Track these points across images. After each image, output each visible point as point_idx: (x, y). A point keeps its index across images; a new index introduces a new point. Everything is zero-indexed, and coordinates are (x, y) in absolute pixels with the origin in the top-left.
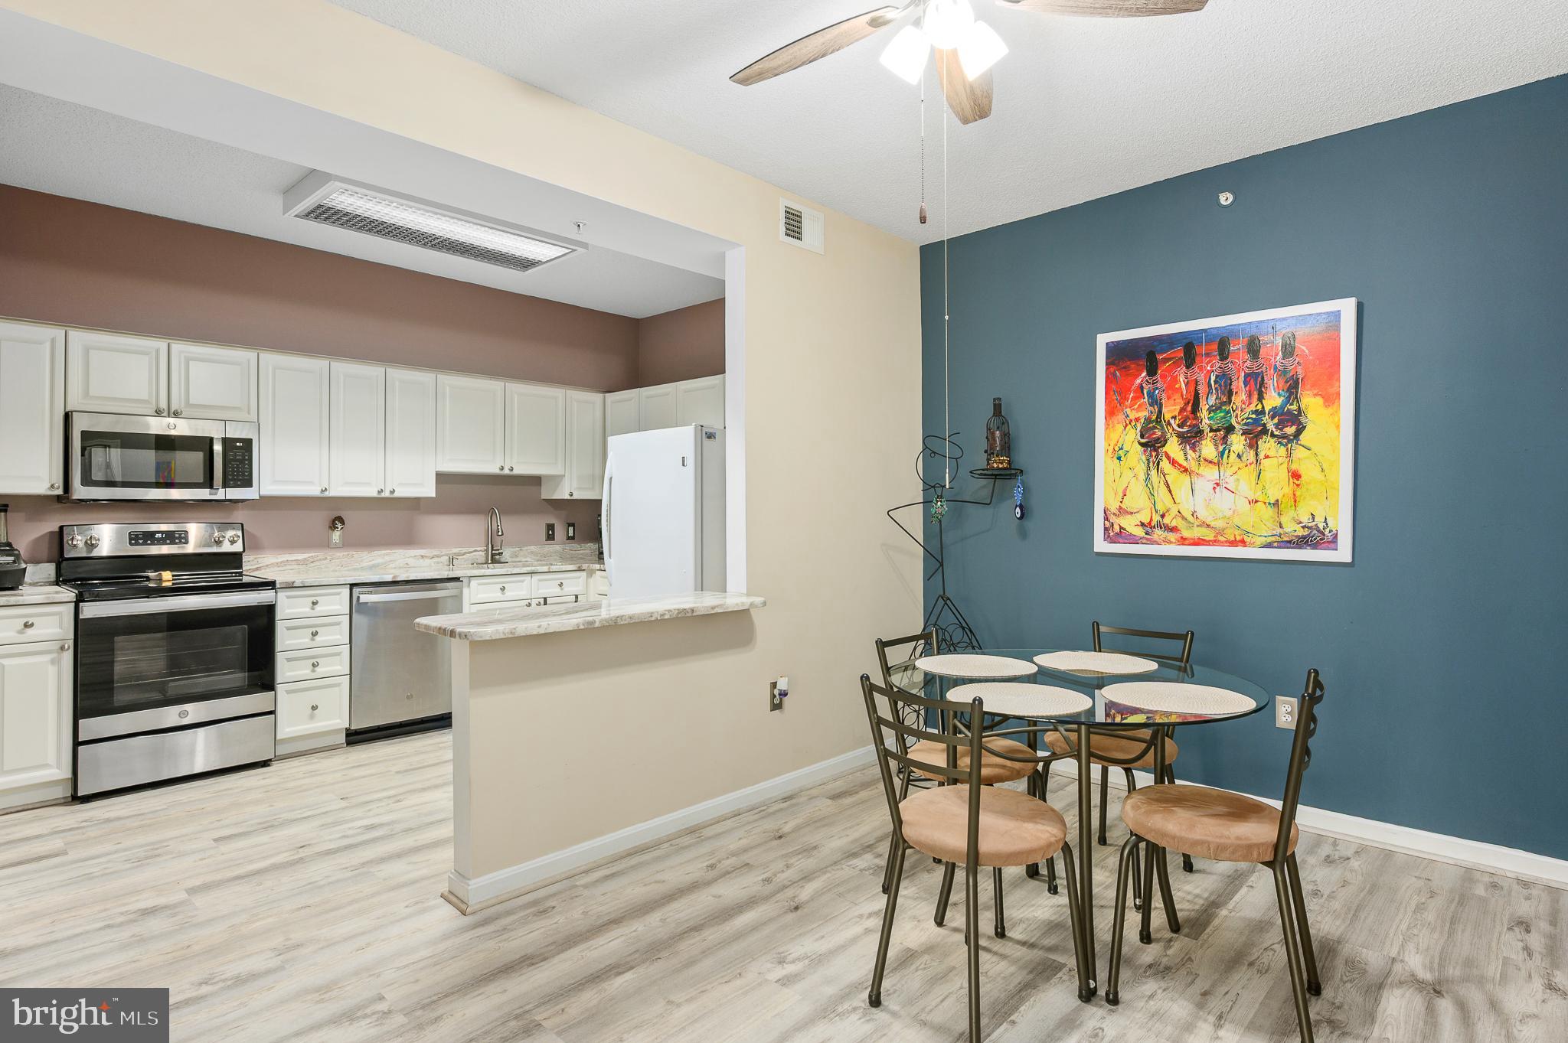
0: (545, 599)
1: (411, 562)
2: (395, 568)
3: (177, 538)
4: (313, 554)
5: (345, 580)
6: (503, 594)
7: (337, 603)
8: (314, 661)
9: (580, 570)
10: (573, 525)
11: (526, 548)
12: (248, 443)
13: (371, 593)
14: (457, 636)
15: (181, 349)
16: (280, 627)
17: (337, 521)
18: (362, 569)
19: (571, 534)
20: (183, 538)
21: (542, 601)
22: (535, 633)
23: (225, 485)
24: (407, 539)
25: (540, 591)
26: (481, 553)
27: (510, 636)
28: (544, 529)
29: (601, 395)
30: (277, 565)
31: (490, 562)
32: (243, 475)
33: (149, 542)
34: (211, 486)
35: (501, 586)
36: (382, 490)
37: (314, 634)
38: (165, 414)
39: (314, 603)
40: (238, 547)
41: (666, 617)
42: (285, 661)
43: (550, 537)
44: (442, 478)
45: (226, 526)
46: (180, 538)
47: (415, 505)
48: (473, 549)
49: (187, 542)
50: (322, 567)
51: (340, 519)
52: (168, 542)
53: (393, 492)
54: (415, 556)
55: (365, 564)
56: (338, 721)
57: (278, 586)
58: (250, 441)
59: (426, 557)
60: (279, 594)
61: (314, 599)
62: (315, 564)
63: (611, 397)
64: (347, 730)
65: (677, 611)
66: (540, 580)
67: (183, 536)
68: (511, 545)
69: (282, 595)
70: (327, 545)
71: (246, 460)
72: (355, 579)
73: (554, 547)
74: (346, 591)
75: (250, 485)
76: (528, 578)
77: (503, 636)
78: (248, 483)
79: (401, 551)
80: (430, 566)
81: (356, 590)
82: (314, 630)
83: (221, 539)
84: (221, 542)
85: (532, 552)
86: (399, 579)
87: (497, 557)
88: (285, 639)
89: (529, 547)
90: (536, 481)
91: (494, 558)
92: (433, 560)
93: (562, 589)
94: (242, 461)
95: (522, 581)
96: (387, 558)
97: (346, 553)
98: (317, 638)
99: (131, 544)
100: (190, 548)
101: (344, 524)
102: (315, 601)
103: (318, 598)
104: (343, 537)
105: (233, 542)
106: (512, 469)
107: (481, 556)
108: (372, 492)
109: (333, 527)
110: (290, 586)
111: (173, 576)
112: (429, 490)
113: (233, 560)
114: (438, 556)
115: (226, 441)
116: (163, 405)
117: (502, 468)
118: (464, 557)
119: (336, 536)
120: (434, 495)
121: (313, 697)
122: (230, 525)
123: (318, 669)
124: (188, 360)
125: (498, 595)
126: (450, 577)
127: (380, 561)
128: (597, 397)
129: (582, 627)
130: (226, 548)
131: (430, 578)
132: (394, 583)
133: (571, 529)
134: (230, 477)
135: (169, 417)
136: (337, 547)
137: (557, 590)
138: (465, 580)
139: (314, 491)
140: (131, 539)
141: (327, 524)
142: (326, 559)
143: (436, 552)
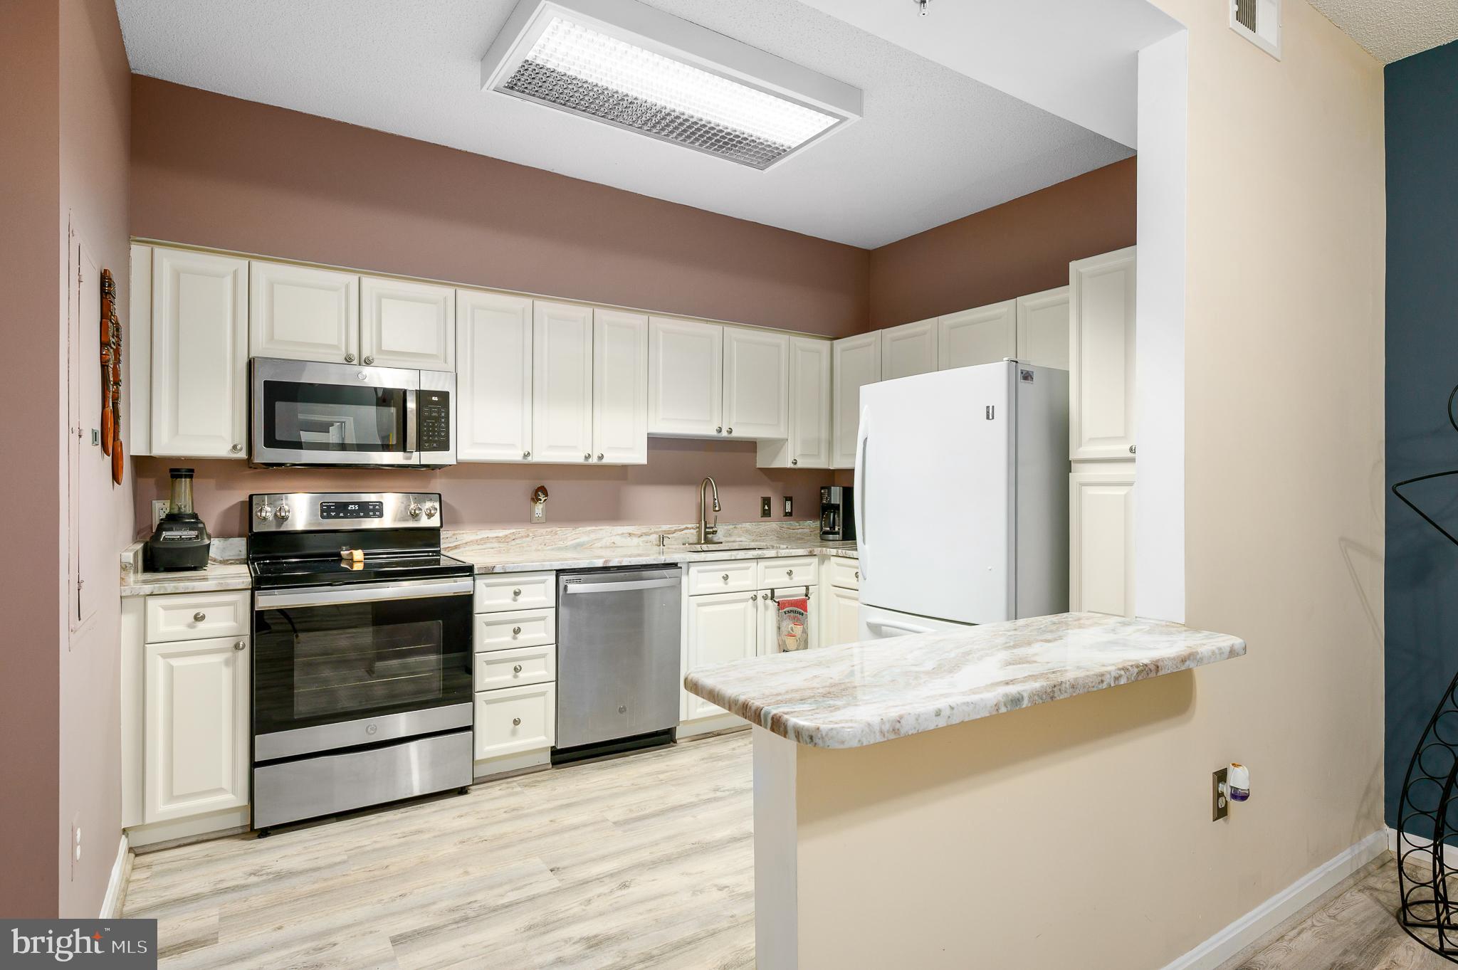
0: (773, 591)
1: (618, 540)
2: (601, 548)
3: (371, 510)
4: (514, 531)
5: (551, 565)
6: (726, 584)
7: (541, 593)
8: (517, 664)
9: (811, 555)
10: (789, 499)
11: (740, 526)
12: (444, 396)
13: (579, 581)
14: (791, 734)
15: (374, 285)
16: (479, 621)
17: (539, 492)
18: (566, 548)
19: (788, 510)
20: (378, 510)
21: (769, 593)
22: (932, 727)
23: (420, 448)
24: (613, 513)
25: (766, 581)
26: (692, 531)
27: (892, 736)
28: (760, 502)
29: (828, 343)
30: (477, 542)
31: (703, 542)
32: (439, 436)
33: (341, 515)
34: (404, 450)
35: (723, 574)
36: (589, 455)
37: (517, 631)
38: (355, 362)
39: (517, 594)
40: (435, 522)
41: (1123, 681)
42: (485, 664)
43: (766, 514)
44: (656, 442)
45: (424, 496)
46: (374, 510)
47: (622, 473)
48: (684, 526)
49: (381, 516)
50: (524, 545)
51: (543, 490)
52: (362, 514)
53: (601, 457)
54: (623, 534)
55: (569, 543)
56: (543, 738)
57: (476, 572)
58: (447, 393)
59: (634, 534)
60: (477, 582)
61: (516, 588)
62: (518, 541)
63: (840, 344)
64: (552, 747)
65: (1136, 670)
66: (766, 567)
67: (377, 507)
68: (726, 522)
69: (481, 583)
70: (529, 520)
71: (443, 417)
72: (562, 564)
73: (771, 525)
74: (551, 579)
75: (446, 448)
76: (753, 564)
77: (879, 739)
78: (445, 447)
79: (608, 527)
80: (638, 546)
81: (563, 578)
82: (516, 626)
83: (417, 512)
84: (417, 515)
85: (747, 531)
86: (611, 565)
87: (710, 536)
88: (485, 637)
89: (744, 525)
90: (750, 446)
91: (707, 537)
92: (641, 539)
93: (791, 579)
94: (438, 419)
95: (748, 568)
96: (593, 536)
97: (549, 530)
98: (520, 636)
99: (323, 517)
100: (387, 521)
101: (547, 495)
102: (517, 591)
103: (520, 587)
104: (546, 511)
105: (430, 516)
106: (730, 431)
107: (692, 534)
108: (576, 457)
109: (535, 499)
110: (490, 572)
111: (365, 554)
112: (638, 455)
113: (431, 537)
114: (646, 534)
115: (422, 396)
116: (354, 351)
117: (720, 430)
118: (674, 535)
119: (539, 509)
120: (644, 461)
121: (513, 709)
122: (426, 495)
123: (520, 674)
124: (380, 298)
125: (720, 585)
126: (667, 562)
127: (584, 539)
128: (824, 345)
129: (1003, 710)
130: (425, 522)
131: (644, 563)
132: (605, 569)
133: (788, 504)
134: (425, 438)
135: (360, 365)
136: (539, 523)
137: (785, 580)
138: (684, 567)
139: (515, 456)
140: (322, 511)
141: (530, 494)
142: (528, 536)
143: (644, 529)
